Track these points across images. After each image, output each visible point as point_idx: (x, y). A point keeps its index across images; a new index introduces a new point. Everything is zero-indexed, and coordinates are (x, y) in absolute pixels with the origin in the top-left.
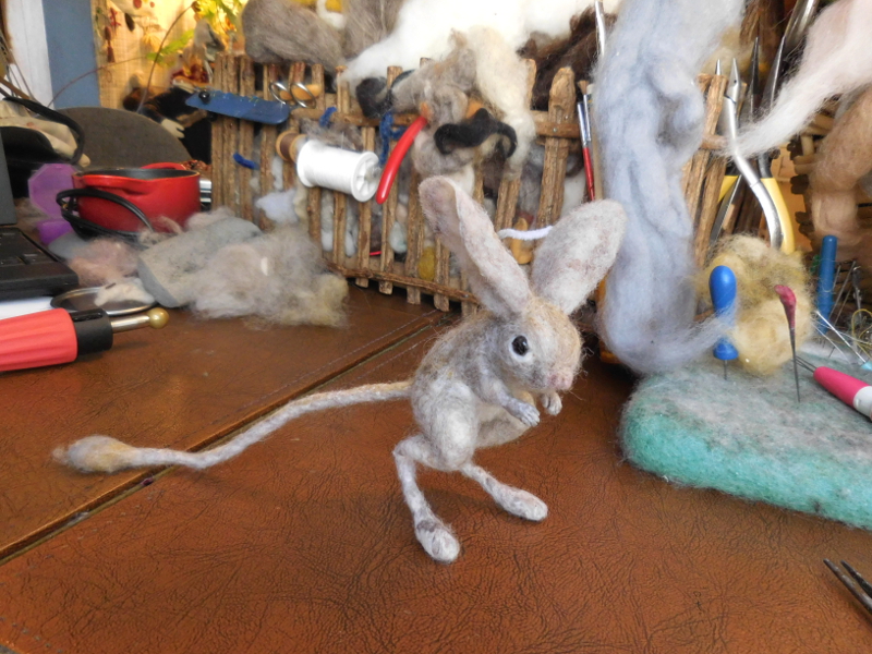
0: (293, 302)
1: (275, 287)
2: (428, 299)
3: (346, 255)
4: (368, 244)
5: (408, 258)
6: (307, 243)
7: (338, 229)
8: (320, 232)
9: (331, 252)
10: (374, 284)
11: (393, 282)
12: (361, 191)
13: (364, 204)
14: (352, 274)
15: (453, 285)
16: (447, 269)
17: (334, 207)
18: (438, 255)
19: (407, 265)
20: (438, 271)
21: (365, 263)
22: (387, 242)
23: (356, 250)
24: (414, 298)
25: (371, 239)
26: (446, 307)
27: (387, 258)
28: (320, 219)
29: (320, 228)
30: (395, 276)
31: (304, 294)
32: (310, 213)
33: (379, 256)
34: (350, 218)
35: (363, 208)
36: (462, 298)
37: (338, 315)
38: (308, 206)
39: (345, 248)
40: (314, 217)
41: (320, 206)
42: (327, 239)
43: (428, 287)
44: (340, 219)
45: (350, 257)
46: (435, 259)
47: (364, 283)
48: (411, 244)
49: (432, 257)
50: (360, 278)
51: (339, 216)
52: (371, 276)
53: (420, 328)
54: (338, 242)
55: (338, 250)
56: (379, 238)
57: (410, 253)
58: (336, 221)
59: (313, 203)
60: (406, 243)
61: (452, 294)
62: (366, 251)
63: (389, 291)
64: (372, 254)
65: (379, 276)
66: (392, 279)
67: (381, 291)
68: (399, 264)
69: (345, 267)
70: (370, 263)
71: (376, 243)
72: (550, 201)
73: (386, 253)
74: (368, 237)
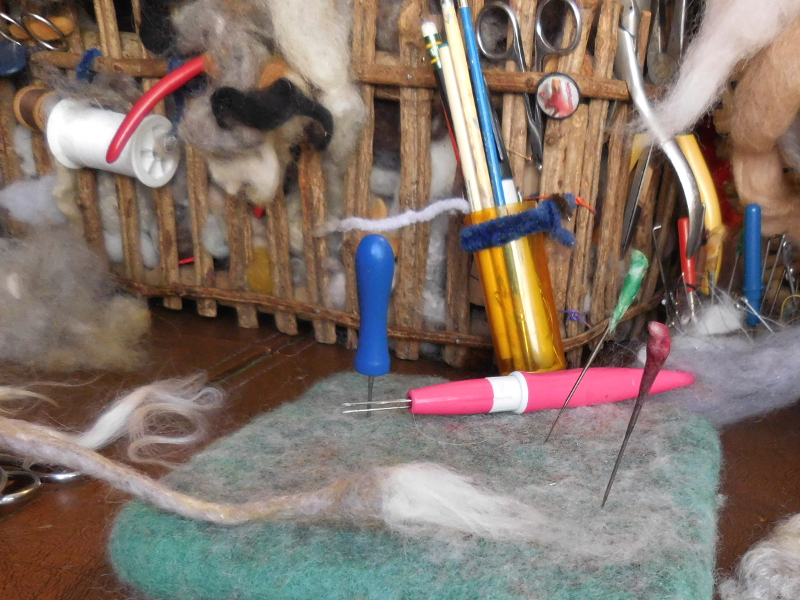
0: (65, 339)
1: (38, 317)
2: (266, 320)
3: (145, 267)
4: (174, 249)
5: (232, 265)
6: (84, 251)
7: (128, 230)
8: (101, 235)
9: (122, 264)
10: (190, 303)
11: (217, 301)
12: (150, 172)
13: (160, 190)
14: (156, 292)
15: (300, 297)
16: (288, 276)
17: (118, 198)
18: (274, 259)
19: (233, 274)
20: (277, 280)
21: (173, 276)
22: (200, 244)
23: (159, 257)
24: (248, 320)
25: (178, 241)
26: (292, 328)
27: (203, 266)
28: (98, 216)
29: (101, 228)
30: (217, 290)
31: (81, 328)
32: (82, 208)
33: (191, 264)
34: (145, 212)
35: (160, 198)
36: (312, 315)
37: (135, 354)
38: (78, 197)
39: (141, 256)
40: (89, 214)
41: (96, 197)
42: (114, 245)
43: (265, 303)
44: (128, 215)
45: (151, 269)
46: (270, 263)
47: (175, 304)
48: (235, 245)
49: (265, 261)
50: (169, 297)
51: (127, 210)
52: (184, 294)
53: (250, 361)
54: (131, 248)
55: (131, 260)
56: (189, 239)
57: (234, 258)
58: (124, 218)
59: (86, 193)
60: (227, 243)
61: (299, 310)
62: (173, 258)
63: (212, 313)
64: (182, 262)
65: (195, 292)
66: (214, 296)
67: (200, 313)
68: (221, 273)
69: (145, 284)
70: (180, 275)
71: (185, 247)
72: (414, 175)
73: (201, 259)
74: (173, 238)
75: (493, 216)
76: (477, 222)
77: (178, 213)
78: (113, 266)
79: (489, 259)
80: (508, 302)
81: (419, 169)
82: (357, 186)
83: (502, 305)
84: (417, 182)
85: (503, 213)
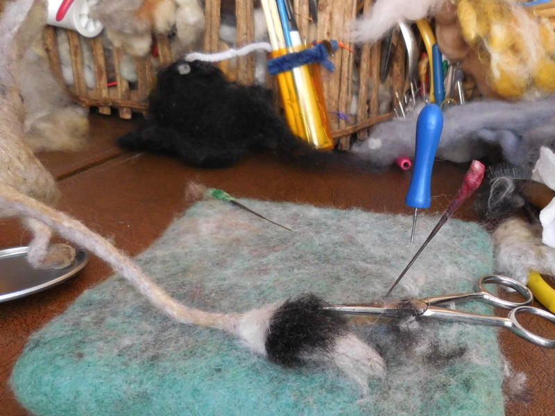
3: (88, 88)
4: (104, 77)
5: (139, 86)
6: (50, 79)
7: (76, 64)
8: (60, 68)
9: (73, 86)
10: (115, 111)
11: (131, 109)
12: (86, 27)
13: (94, 39)
14: (94, 103)
17: (69, 44)
19: (140, 92)
21: (105, 93)
22: (119, 73)
23: (96, 81)
25: (107, 71)
27: (122, 87)
28: (58, 56)
29: (59, 63)
30: (131, 102)
32: (47, 50)
33: (115, 86)
34: (86, 54)
35: (95, 43)
38: (45, 44)
39: (85, 81)
40: (52, 54)
41: (56, 43)
42: (68, 74)
44: (76, 55)
45: (91, 89)
47: (106, 111)
48: (141, 74)
50: (101, 106)
51: (76, 52)
52: (110, 104)
54: (78, 76)
55: (79, 83)
56: (114, 71)
57: (140, 81)
58: (73, 57)
59: (49, 41)
60: (136, 73)
62: (104, 82)
63: (128, 116)
64: (109, 85)
65: (117, 103)
66: (129, 105)
67: (121, 116)
68: (133, 91)
69: (88, 98)
70: (109, 93)
71: (111, 75)
72: (245, 29)
73: (121, 82)
74: (104, 70)
75: (284, 53)
76: (275, 57)
77: (107, 54)
78: (68, 87)
79: (283, 79)
80: (295, 105)
81: (247, 26)
82: (211, 37)
83: (292, 107)
84: (246, 34)
85: (291, 51)
